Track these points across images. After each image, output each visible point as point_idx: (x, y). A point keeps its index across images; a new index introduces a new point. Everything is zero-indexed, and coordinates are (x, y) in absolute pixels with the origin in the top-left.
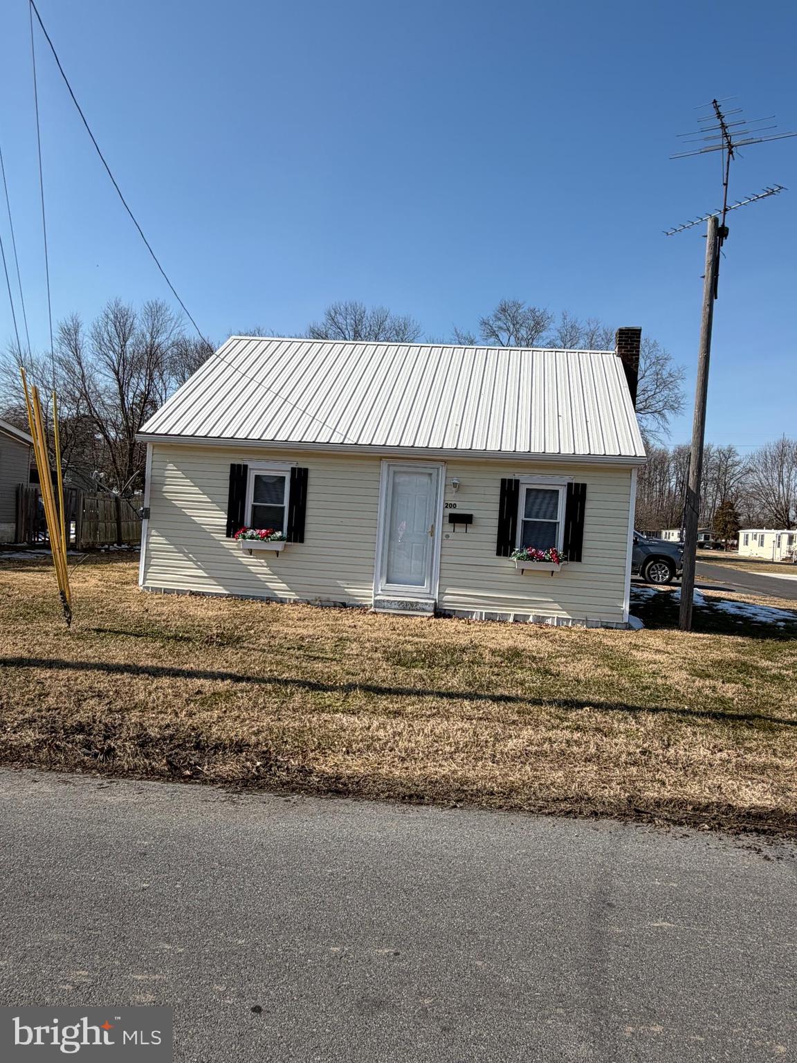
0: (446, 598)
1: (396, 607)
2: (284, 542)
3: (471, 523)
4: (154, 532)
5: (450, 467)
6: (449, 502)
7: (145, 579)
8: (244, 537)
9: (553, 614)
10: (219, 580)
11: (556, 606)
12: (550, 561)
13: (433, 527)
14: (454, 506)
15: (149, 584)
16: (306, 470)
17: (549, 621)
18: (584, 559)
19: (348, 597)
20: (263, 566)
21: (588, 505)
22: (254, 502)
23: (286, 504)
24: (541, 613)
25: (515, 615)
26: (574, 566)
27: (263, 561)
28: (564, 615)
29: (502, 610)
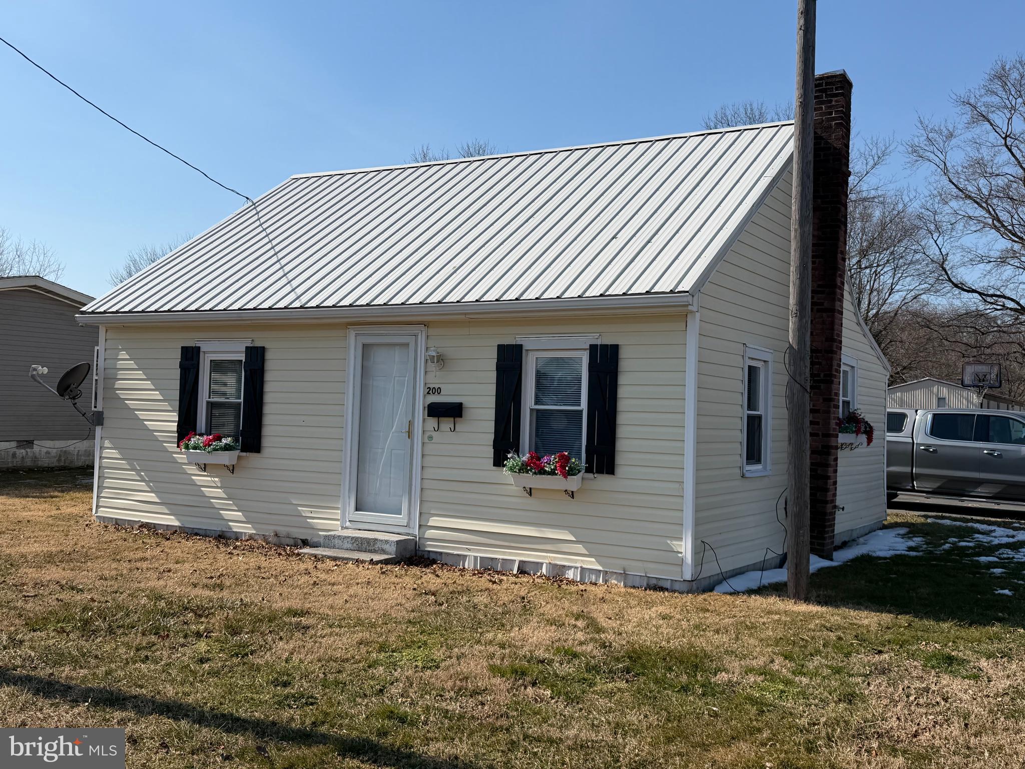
0: (430, 533)
1: (349, 546)
2: (236, 453)
3: (460, 416)
4: (107, 443)
5: (432, 331)
6: (432, 386)
7: (98, 507)
8: (187, 447)
9: (576, 561)
10: (172, 507)
11: (580, 548)
12: (552, 473)
13: (411, 424)
14: (438, 391)
15: (103, 512)
16: (264, 350)
17: (570, 574)
18: (620, 470)
19: (311, 531)
20: (217, 487)
21: (622, 380)
22: (209, 396)
23: (242, 400)
24: (560, 560)
25: (521, 562)
26: (603, 481)
27: (216, 479)
28: (592, 563)
29: (504, 553)
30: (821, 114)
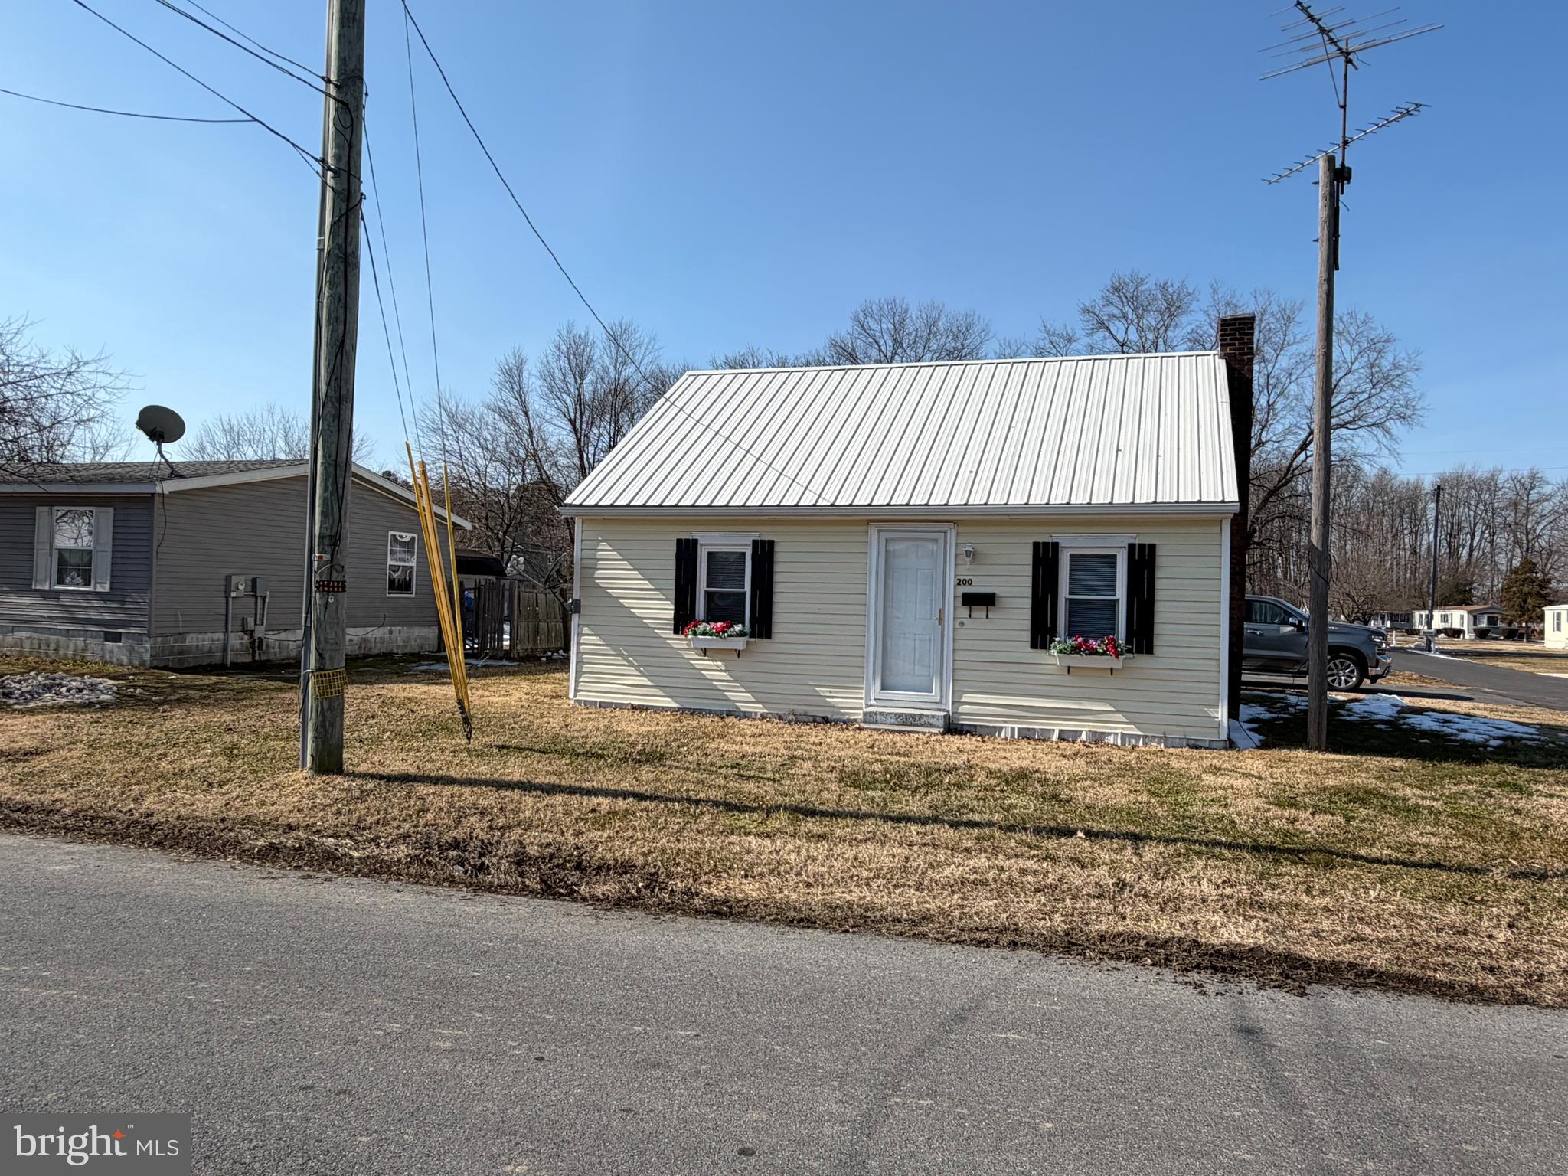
0: (963, 709)
1: (893, 721)
2: (746, 638)
3: (993, 604)
4: (586, 630)
5: (961, 529)
6: (962, 578)
7: (576, 691)
8: (695, 633)
9: (1115, 728)
10: (667, 690)
11: (1120, 717)
12: (1104, 654)
13: (941, 612)
14: (969, 582)
15: (581, 696)
16: (771, 543)
17: (1110, 739)
18: (1157, 650)
19: (832, 709)
20: (721, 671)
21: (1159, 574)
22: (708, 586)
23: (748, 588)
24: (1099, 728)
25: (1061, 731)
26: (1143, 660)
27: (719, 663)
28: (1132, 730)
29: (1043, 724)
30: (1235, 349)
